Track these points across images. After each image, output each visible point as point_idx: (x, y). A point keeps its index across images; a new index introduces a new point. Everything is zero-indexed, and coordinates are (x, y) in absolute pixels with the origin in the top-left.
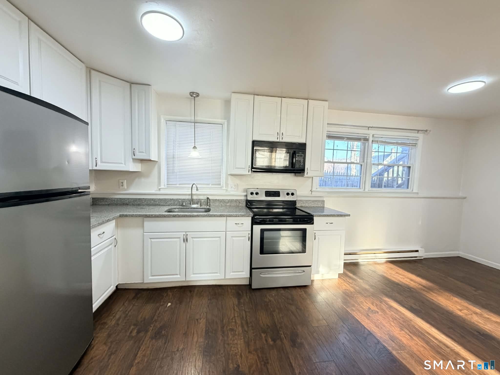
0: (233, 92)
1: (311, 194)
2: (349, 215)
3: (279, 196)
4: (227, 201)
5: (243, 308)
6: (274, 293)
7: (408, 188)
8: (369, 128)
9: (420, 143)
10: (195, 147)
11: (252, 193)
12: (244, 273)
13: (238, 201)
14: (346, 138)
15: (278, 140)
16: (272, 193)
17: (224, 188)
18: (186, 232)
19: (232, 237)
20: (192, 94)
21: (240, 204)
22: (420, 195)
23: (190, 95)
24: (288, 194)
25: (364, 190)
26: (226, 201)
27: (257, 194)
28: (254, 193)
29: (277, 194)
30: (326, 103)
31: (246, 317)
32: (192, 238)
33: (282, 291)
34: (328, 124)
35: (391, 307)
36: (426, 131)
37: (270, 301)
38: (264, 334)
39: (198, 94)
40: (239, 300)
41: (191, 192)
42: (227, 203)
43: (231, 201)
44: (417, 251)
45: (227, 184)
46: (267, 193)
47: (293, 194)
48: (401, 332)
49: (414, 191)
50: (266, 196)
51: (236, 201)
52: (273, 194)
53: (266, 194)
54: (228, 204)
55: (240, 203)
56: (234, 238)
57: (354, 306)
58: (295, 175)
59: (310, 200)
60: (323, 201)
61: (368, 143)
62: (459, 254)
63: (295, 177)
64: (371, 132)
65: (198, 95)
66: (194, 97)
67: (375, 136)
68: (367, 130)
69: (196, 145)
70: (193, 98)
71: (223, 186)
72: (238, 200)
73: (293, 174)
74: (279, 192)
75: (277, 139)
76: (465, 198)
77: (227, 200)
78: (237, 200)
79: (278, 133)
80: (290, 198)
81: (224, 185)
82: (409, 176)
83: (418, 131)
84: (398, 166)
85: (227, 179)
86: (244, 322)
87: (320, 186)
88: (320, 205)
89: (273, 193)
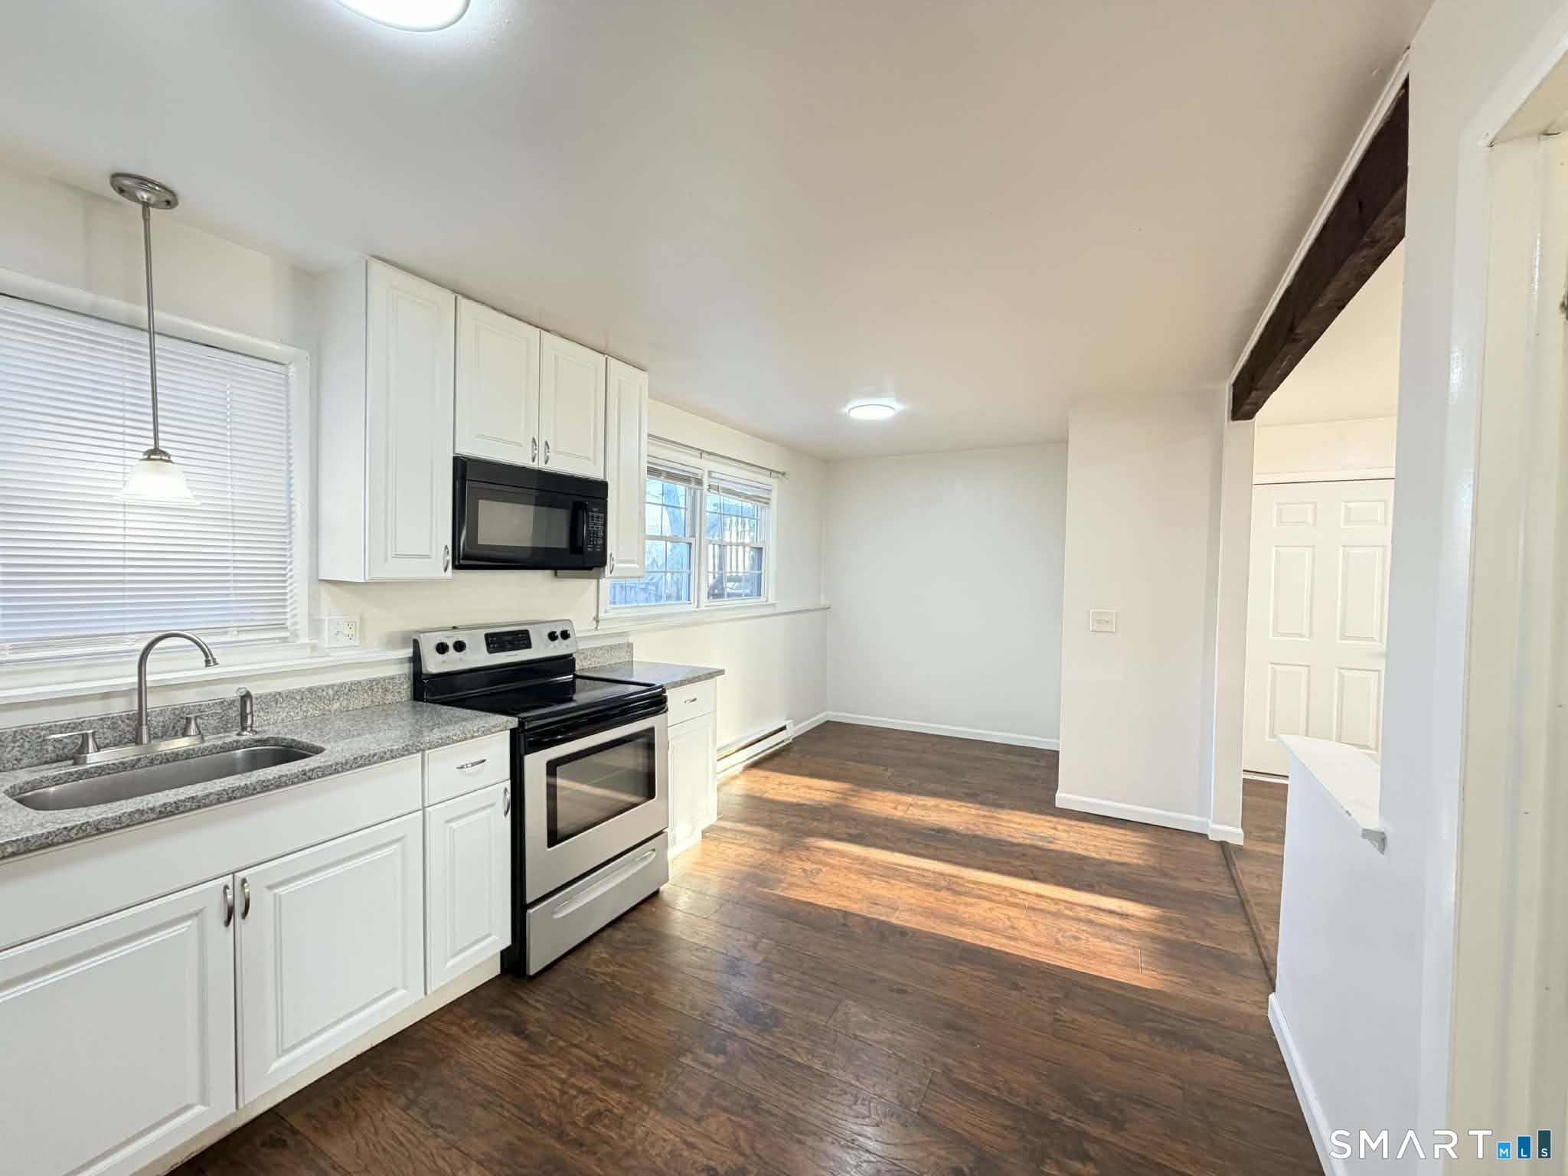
0: (375, 257)
1: (596, 628)
2: (721, 672)
3: (528, 646)
4: (331, 692)
5: (561, 1043)
6: (599, 951)
7: (759, 594)
8: (704, 455)
9: (774, 496)
10: (155, 453)
11: (442, 648)
12: (494, 937)
13: (377, 684)
14: (664, 474)
15: (535, 465)
16: (506, 638)
17: (304, 640)
18: (233, 873)
19: (448, 821)
20: (124, 184)
21: (390, 697)
22: (779, 609)
23: (113, 185)
24: (552, 636)
25: (698, 607)
26: (324, 693)
27: (460, 646)
28: (450, 643)
29: (519, 639)
30: (644, 376)
31: (597, 1057)
32: (270, 888)
33: (618, 935)
34: (649, 435)
35: (827, 851)
36: (784, 474)
37: (613, 976)
38: (685, 1055)
39: (172, 193)
40: (523, 1032)
41: (136, 679)
42: (331, 700)
43: (351, 688)
44: (783, 728)
45: (315, 626)
46: (490, 639)
47: (565, 635)
48: (873, 884)
49: (771, 601)
50: (490, 651)
51: (372, 685)
52: (509, 642)
53: (488, 644)
54: (336, 705)
55: (386, 690)
56: (453, 824)
57: (780, 881)
58: (556, 575)
59: (601, 648)
60: (630, 646)
61: (701, 490)
62: (828, 715)
63: (556, 580)
64: (707, 464)
65: (169, 197)
66: (146, 205)
67: (713, 475)
68: (697, 457)
69: (161, 443)
70: (140, 207)
71: (295, 634)
72: (377, 681)
73: (549, 572)
74: (526, 632)
75: (533, 461)
76: (828, 608)
77: (333, 685)
78: (374, 683)
79: (534, 439)
80: (559, 649)
81: (303, 626)
82: (760, 568)
83: (772, 471)
84: (744, 547)
85: (314, 600)
86: (607, 1073)
87: (614, 603)
88: (623, 657)
89: (510, 638)
